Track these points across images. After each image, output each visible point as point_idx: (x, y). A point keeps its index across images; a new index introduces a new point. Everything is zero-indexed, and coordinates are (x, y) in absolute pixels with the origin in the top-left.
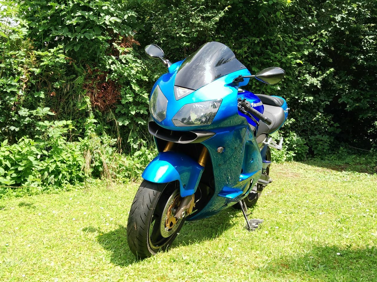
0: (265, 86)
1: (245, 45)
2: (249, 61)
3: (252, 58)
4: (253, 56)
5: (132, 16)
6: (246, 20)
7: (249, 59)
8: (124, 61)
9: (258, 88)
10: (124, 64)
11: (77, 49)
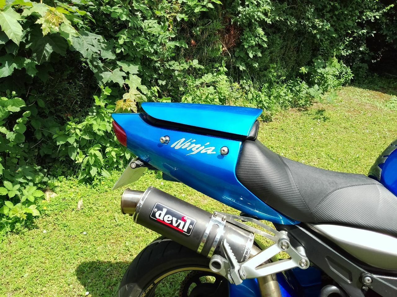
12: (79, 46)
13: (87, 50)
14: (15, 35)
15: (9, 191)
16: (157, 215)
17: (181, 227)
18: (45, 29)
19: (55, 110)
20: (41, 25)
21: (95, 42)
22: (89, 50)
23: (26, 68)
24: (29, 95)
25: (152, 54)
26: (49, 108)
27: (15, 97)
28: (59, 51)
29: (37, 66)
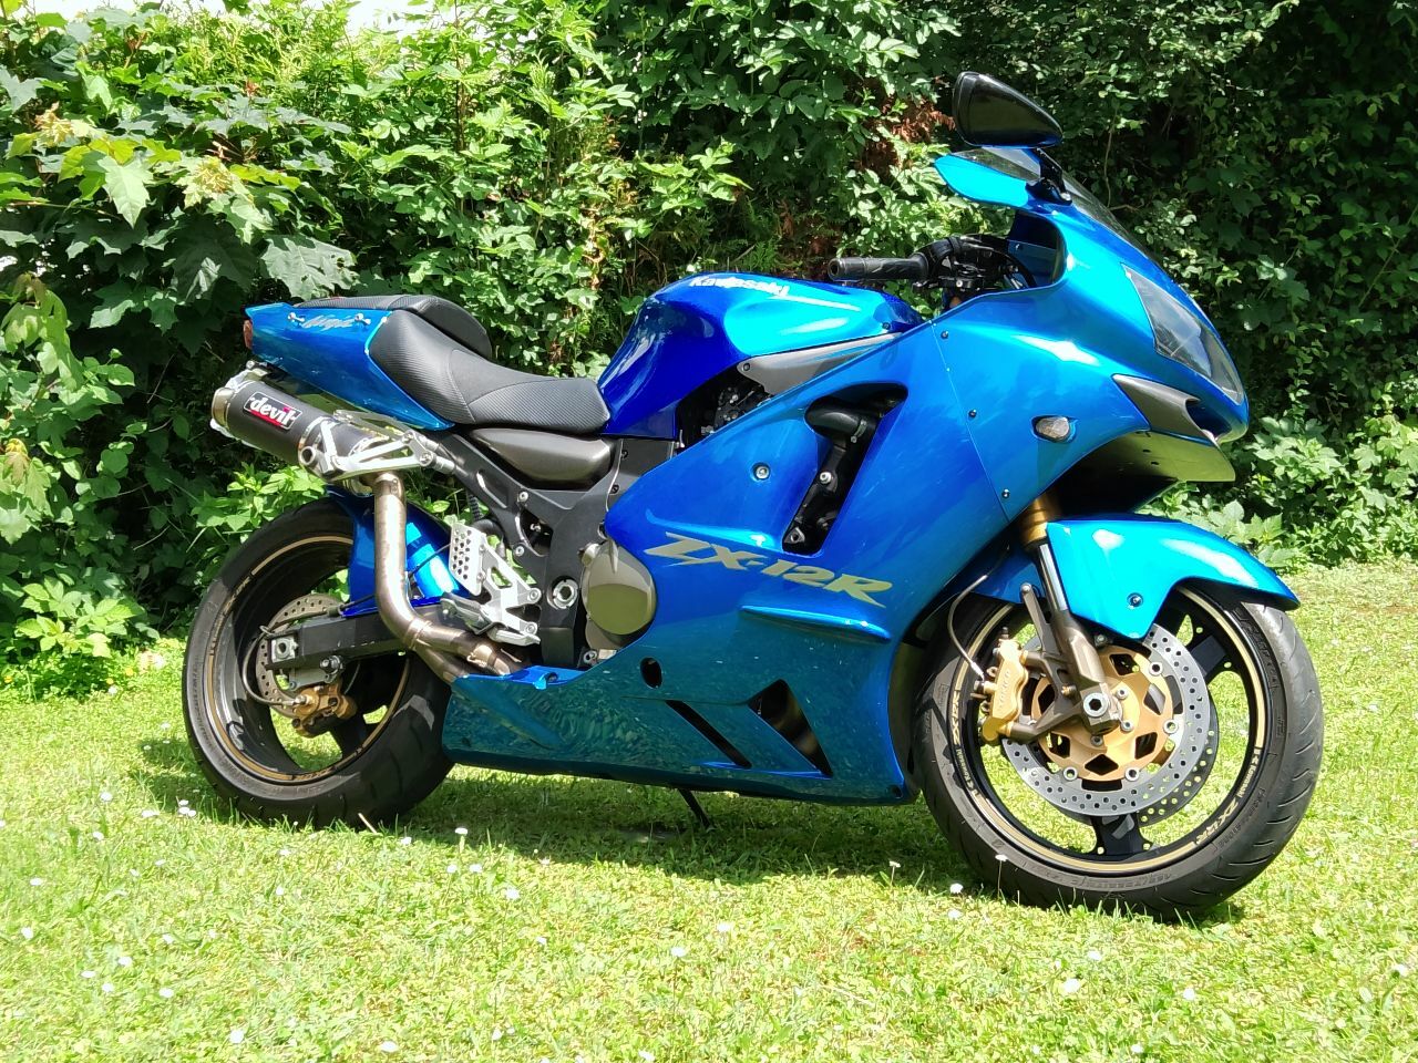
0: (1382, 272)
1: (1320, 120)
2: (1329, 177)
3: (1341, 165)
4: (1342, 158)
5: (944, 33)
6: (1330, 27)
7: (1332, 171)
8: (910, 190)
9: (1357, 279)
10: (914, 200)
11: (765, 151)
12: (284, 268)
13: (304, 279)
14: (132, 206)
15: (51, 598)
16: (252, 406)
17: (279, 420)
18: (191, 195)
19: (217, 457)
20: (186, 187)
21: (329, 265)
22: (309, 279)
23: (153, 309)
24: (156, 401)
25: (509, 319)
26: (202, 449)
27: (114, 361)
28: (234, 276)
29: (178, 308)
